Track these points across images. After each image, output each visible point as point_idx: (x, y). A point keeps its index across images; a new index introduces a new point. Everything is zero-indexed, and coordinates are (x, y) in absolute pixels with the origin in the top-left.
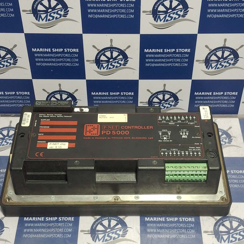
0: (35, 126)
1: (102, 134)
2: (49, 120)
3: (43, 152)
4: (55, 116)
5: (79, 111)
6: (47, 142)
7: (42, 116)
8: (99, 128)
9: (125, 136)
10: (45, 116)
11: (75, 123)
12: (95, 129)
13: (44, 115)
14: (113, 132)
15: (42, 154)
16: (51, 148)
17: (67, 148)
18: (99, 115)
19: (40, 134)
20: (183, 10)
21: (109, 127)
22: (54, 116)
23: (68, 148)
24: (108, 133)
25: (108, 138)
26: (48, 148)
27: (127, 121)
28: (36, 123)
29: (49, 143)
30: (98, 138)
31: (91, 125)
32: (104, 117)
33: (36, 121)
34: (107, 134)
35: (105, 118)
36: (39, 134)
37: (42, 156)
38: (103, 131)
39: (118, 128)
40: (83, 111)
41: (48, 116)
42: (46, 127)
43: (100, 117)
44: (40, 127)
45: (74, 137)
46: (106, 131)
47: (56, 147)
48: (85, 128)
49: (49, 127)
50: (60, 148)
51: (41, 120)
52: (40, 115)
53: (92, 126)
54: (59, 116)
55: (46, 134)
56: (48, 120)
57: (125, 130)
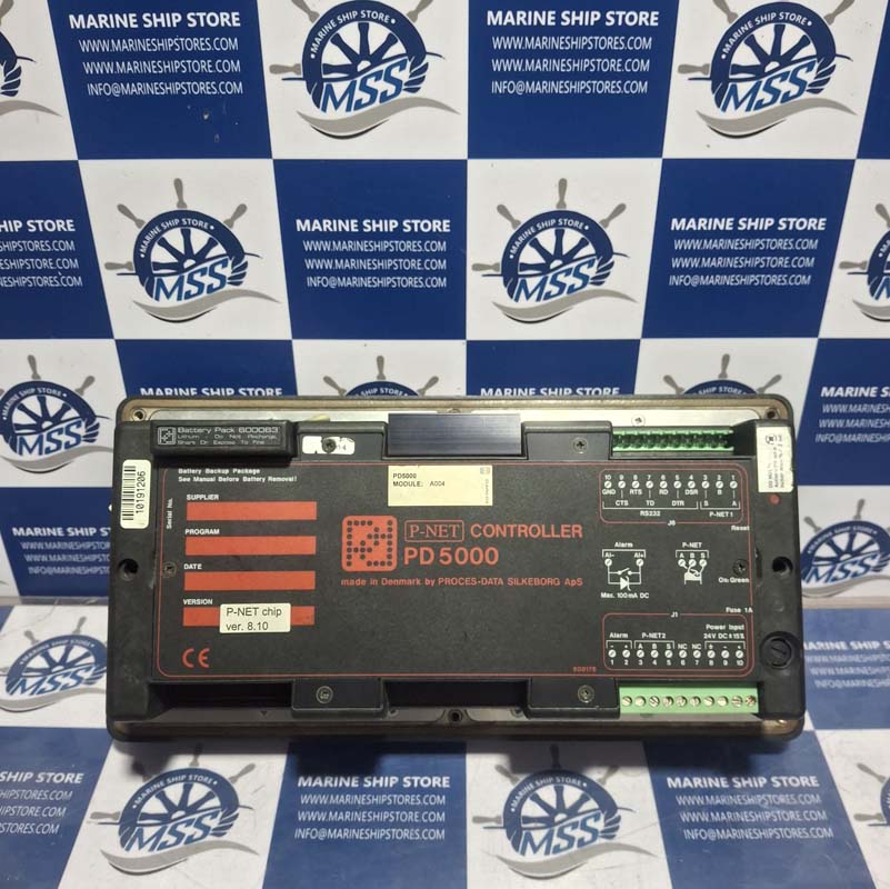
0: (169, 526)
1: (407, 562)
2: (217, 497)
3: (208, 650)
4: (237, 480)
5: (321, 451)
6: (217, 604)
7: (189, 480)
8: (394, 533)
9: (485, 570)
10: (201, 480)
11: (307, 511)
12: (379, 540)
13: (196, 475)
14: (442, 554)
15: (205, 658)
16: (231, 631)
17: (288, 629)
18: (393, 469)
19: (191, 567)
20: (597, 262)
21: (429, 527)
22: (231, 480)
23: (292, 627)
24: (427, 555)
25: (427, 582)
26: (223, 630)
27: (490, 503)
28: (170, 514)
29: (224, 607)
30: (390, 582)
31: (366, 518)
32: (410, 480)
33: (170, 506)
34: (422, 562)
35: (413, 484)
36: (187, 566)
37: (206, 666)
38: (407, 550)
39: (459, 531)
40: (336, 452)
41: (210, 475)
42: (207, 531)
43: (396, 479)
44: (187, 531)
45: (306, 580)
46: (418, 546)
47: (250, 624)
48: (345, 533)
49: (217, 532)
50: (262, 631)
51: (189, 497)
52: (184, 476)
53: (370, 523)
54: (249, 480)
55: (211, 563)
56: (211, 497)
57: (484, 543)
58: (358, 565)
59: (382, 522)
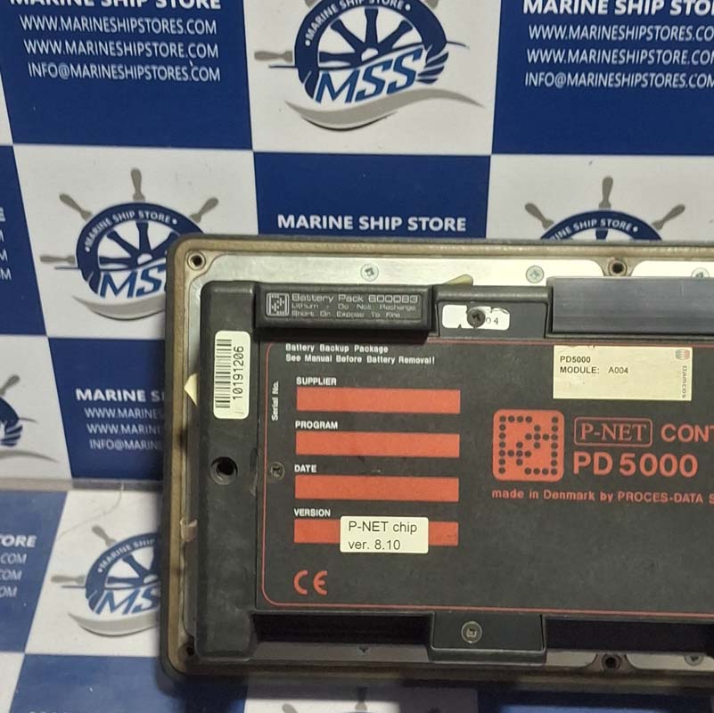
0: (275, 417)
1: (576, 471)
2: (334, 381)
3: (325, 573)
4: (360, 360)
5: (466, 326)
6: (336, 516)
7: (299, 358)
8: (561, 433)
9: (679, 483)
10: (315, 359)
11: (447, 401)
12: (541, 441)
13: (308, 353)
14: (623, 462)
15: (322, 583)
16: (354, 550)
17: (426, 550)
18: (560, 351)
19: (303, 469)
21: (605, 427)
22: (352, 359)
23: (430, 547)
24: (603, 463)
25: (603, 496)
26: (344, 548)
27: (689, 398)
28: (276, 401)
29: (345, 520)
30: (555, 496)
31: (525, 413)
32: (582, 365)
33: (275, 390)
34: (597, 471)
35: (586, 370)
36: (298, 468)
37: (325, 592)
38: (577, 455)
39: (645, 433)
40: (485, 326)
41: (326, 354)
42: (322, 424)
43: (564, 364)
44: (297, 424)
45: (447, 490)
46: (591, 451)
47: (378, 543)
48: (497, 431)
49: (335, 425)
50: (393, 551)
51: (299, 381)
52: (292, 353)
53: (529, 420)
54: (375, 360)
55: (328, 465)
56: (327, 381)
57: (678, 449)
58: (513, 472)
59: (543, 418)
